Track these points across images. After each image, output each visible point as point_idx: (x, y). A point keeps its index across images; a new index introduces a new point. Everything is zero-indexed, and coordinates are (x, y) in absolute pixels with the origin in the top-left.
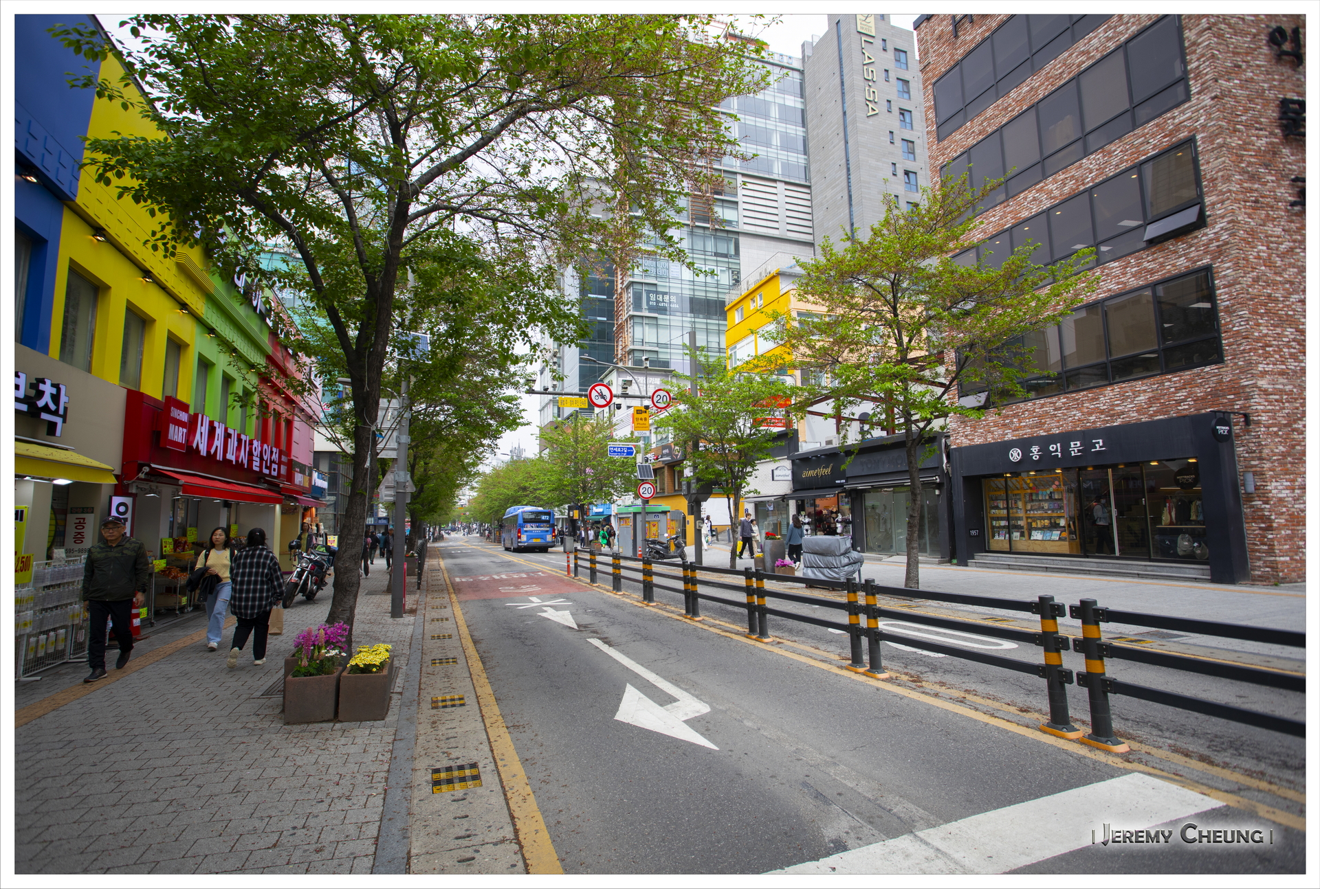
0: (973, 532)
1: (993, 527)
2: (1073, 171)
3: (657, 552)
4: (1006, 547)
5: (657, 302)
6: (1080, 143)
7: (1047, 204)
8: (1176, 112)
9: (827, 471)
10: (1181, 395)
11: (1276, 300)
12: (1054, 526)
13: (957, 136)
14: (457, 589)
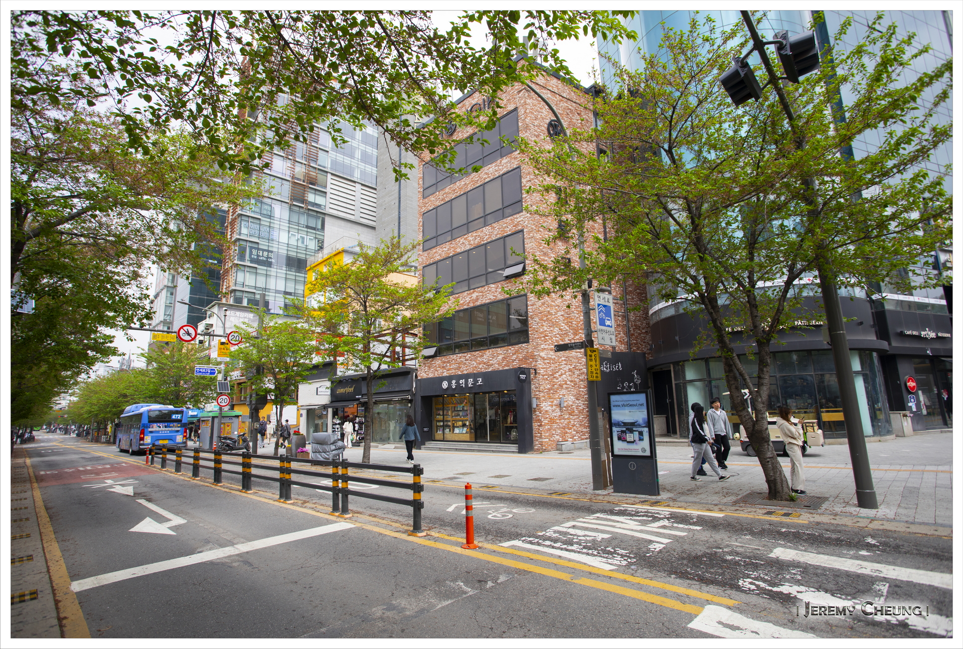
0: (425, 429)
1: (437, 426)
2: (479, 233)
3: (228, 445)
4: (441, 438)
5: (258, 256)
6: (482, 220)
7: (468, 247)
8: (518, 216)
9: (351, 390)
10: (515, 357)
11: (551, 314)
12: (464, 425)
13: (432, 198)
14: (39, 479)
